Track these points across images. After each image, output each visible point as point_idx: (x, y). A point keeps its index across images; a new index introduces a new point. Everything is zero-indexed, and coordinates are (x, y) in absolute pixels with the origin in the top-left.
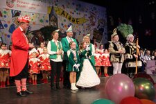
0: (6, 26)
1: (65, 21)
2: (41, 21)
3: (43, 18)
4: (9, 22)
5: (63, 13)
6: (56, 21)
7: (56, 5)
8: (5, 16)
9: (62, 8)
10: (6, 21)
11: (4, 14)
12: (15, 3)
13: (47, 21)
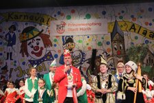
0: (56, 56)
1: (136, 38)
2: (100, 44)
3: (101, 41)
4: (59, 51)
5: (133, 27)
6: (122, 40)
7: (121, 18)
8: (55, 45)
9: (131, 20)
10: (57, 50)
11: (53, 43)
12: (66, 28)
13: (108, 43)
